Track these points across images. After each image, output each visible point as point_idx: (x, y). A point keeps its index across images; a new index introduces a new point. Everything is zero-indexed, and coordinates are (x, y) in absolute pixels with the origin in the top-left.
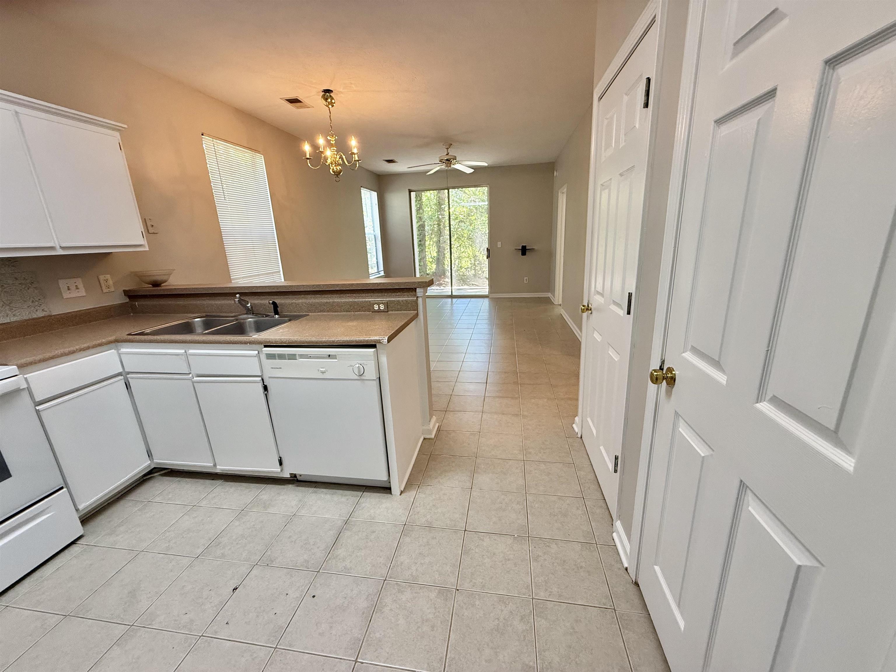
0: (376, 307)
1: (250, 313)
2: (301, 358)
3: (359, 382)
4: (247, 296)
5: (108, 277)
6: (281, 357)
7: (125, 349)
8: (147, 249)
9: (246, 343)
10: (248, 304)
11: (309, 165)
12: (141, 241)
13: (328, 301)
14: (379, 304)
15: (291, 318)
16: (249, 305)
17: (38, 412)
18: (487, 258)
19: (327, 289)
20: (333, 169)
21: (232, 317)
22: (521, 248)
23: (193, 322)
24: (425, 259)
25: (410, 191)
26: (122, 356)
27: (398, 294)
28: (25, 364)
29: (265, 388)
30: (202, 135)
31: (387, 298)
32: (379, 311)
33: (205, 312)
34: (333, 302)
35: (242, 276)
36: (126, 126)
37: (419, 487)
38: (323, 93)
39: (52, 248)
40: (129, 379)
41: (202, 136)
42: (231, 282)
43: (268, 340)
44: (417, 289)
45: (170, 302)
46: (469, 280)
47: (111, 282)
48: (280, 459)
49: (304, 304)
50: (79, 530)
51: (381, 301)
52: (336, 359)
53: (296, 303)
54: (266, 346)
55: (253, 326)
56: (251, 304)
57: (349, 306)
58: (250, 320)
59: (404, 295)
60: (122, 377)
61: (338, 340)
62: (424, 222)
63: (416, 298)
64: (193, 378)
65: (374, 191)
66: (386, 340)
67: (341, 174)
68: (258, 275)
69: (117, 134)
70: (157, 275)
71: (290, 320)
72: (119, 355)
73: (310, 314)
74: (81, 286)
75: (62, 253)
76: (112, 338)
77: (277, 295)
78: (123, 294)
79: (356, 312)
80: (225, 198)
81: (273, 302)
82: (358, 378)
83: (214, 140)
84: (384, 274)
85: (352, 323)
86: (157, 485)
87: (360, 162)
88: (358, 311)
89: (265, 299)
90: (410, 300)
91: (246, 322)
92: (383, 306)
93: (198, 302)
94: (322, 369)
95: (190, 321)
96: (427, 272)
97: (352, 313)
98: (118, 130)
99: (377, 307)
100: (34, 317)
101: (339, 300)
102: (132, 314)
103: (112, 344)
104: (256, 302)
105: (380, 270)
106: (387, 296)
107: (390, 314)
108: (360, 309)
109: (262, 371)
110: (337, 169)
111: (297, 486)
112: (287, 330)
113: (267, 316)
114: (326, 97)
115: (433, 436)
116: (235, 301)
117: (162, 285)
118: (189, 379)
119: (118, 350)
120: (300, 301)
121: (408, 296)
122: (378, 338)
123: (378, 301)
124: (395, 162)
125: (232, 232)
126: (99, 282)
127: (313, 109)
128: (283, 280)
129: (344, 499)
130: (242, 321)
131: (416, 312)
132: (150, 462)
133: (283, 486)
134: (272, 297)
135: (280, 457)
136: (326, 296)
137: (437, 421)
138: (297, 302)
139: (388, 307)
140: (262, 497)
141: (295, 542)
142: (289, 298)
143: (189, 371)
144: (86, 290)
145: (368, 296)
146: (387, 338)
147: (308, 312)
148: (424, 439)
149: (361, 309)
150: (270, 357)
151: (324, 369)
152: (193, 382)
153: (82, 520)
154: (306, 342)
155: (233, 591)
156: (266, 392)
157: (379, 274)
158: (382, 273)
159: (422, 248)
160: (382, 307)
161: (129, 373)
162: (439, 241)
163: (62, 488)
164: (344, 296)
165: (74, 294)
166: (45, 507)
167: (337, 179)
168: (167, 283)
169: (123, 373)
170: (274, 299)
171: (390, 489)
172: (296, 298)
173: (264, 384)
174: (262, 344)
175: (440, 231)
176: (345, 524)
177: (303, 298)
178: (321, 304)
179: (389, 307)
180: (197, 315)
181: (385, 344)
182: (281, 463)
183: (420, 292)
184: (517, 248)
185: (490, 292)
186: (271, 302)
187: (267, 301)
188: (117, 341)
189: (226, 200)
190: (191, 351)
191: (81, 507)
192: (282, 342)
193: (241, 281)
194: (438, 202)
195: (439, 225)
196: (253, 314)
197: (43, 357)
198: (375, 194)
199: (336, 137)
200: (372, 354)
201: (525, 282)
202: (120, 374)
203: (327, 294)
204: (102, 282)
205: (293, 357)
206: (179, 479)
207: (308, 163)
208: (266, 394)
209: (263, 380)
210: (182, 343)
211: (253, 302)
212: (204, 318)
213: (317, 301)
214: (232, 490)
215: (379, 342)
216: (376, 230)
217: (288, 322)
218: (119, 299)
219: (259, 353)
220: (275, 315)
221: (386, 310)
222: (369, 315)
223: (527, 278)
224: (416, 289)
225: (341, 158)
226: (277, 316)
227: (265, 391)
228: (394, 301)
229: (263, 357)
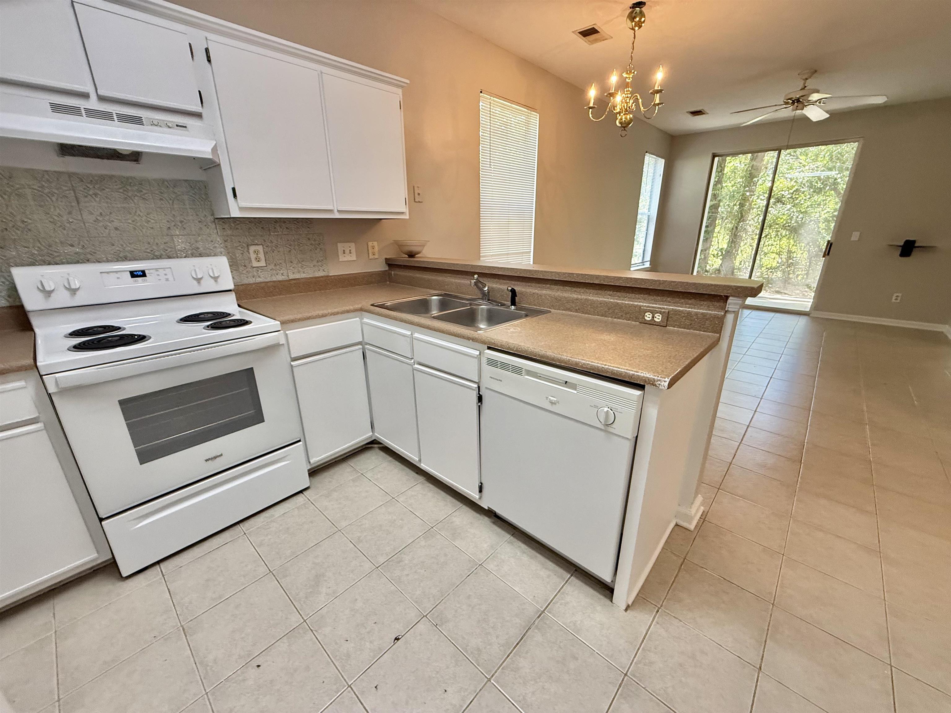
0: (648, 317)
1: (486, 298)
2: (528, 375)
3: (602, 433)
4: (487, 277)
5: (375, 244)
6: (504, 366)
7: (368, 320)
8: (407, 217)
9: (468, 339)
10: (485, 287)
11: (591, 115)
12: (403, 208)
13: (579, 297)
14: (653, 313)
15: (530, 313)
16: (486, 289)
17: (292, 366)
18: (823, 257)
19: (581, 281)
20: (621, 119)
21: (467, 300)
22: (902, 244)
23: (431, 300)
24: (707, 251)
25: (714, 156)
26: (364, 325)
27: (690, 301)
28: (288, 320)
29: (480, 399)
30: (481, 92)
31: (669, 306)
32: (652, 323)
33: (444, 290)
34: (586, 299)
35: (491, 254)
36: (408, 81)
37: (658, 611)
38: (631, 10)
39: (331, 211)
40: (367, 351)
41: (481, 94)
42: (480, 259)
43: (493, 341)
44: (730, 298)
45: (418, 275)
46: (770, 286)
47: (376, 249)
48: (481, 485)
49: (548, 297)
50: (305, 481)
51: (658, 308)
52: (576, 390)
53: (538, 294)
54: (489, 348)
55: (485, 314)
56: (488, 287)
57: (606, 309)
58: (484, 307)
59: (702, 305)
60: (360, 347)
61: (584, 364)
62: (720, 201)
63: (723, 313)
64: (414, 365)
65: (662, 158)
66: (666, 384)
67: (630, 125)
68: (508, 254)
69: (400, 91)
70: (415, 246)
71: (526, 316)
72: (362, 324)
73: (553, 310)
74: (353, 251)
75: (337, 216)
76: (358, 306)
77: (518, 281)
78: (384, 262)
79: (615, 318)
80: (490, 165)
81: (512, 289)
82: (603, 427)
83: (492, 98)
84: (649, 266)
85: (608, 337)
86: (373, 458)
87: (660, 106)
88: (619, 318)
89: (504, 284)
90: (711, 314)
91: (478, 309)
92: (660, 318)
93: (441, 278)
94: (552, 398)
95: (428, 298)
96: (707, 269)
97: (610, 319)
98: (402, 87)
99: (651, 316)
100: (274, 280)
101: (595, 298)
102: (388, 283)
103: (358, 312)
104: (494, 286)
105: (645, 260)
106: (669, 302)
107: (669, 332)
108: (622, 316)
109: (480, 376)
110: (626, 118)
111: (494, 523)
112: (519, 329)
113: (503, 305)
114: (634, 15)
115: (692, 527)
116: (471, 282)
117: (417, 256)
118: (411, 365)
119: (362, 319)
120: (544, 292)
121: (709, 306)
122: (651, 376)
123: (653, 307)
124: (704, 114)
125: (491, 204)
126: (368, 247)
127: (612, 39)
128: (532, 263)
129: (544, 573)
130: (475, 307)
131: (718, 335)
132: (371, 434)
133: (478, 515)
134: (513, 282)
135: (481, 483)
136: (578, 290)
137: (702, 504)
138: (539, 292)
139: (667, 320)
140: (454, 519)
141: (473, 608)
142: (532, 286)
143: (411, 355)
144: (357, 256)
145: (639, 299)
146: (668, 380)
147: (550, 308)
148: (677, 525)
149: (624, 315)
150: (492, 363)
151: (556, 399)
152: (413, 369)
153: (310, 472)
154: (539, 355)
155: (395, 640)
156: (480, 404)
157: (643, 265)
158: (647, 265)
159: (707, 236)
160: (658, 318)
161: (367, 344)
162: (737, 228)
163: (299, 441)
164: (603, 294)
165: (348, 258)
166: (282, 456)
167: (624, 133)
168: (421, 254)
169: (363, 343)
170: (514, 285)
171: (612, 591)
172: (539, 287)
173: (479, 394)
174: (485, 344)
175: (741, 213)
176: (538, 617)
177: (548, 288)
178: (569, 301)
179: (670, 319)
180: (437, 292)
181: (662, 390)
182: (481, 491)
183: (735, 304)
184: (891, 244)
185: (816, 306)
186: (510, 288)
187: (504, 287)
188: (361, 310)
189: (491, 168)
190: (416, 335)
191: (312, 461)
192: (509, 348)
193: (490, 259)
194: (749, 173)
195: (742, 205)
196: (489, 300)
197: (302, 316)
198: (661, 162)
199: (636, 73)
200: (635, 399)
201: (893, 300)
202: (360, 343)
203: (580, 288)
204: (370, 248)
205: (517, 370)
206: (390, 459)
207: (590, 113)
208: (479, 406)
209: (479, 387)
210: (410, 324)
211: (490, 285)
212: (441, 297)
213: (566, 295)
214: (430, 494)
215: (652, 383)
216: (651, 210)
217: (523, 318)
218: (381, 267)
219: (480, 354)
220: (511, 305)
221: (665, 324)
222: (635, 326)
223: (900, 295)
224: (727, 297)
225: (636, 101)
226: (513, 306)
227: (479, 402)
228: (682, 311)
229: (484, 360)
